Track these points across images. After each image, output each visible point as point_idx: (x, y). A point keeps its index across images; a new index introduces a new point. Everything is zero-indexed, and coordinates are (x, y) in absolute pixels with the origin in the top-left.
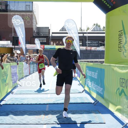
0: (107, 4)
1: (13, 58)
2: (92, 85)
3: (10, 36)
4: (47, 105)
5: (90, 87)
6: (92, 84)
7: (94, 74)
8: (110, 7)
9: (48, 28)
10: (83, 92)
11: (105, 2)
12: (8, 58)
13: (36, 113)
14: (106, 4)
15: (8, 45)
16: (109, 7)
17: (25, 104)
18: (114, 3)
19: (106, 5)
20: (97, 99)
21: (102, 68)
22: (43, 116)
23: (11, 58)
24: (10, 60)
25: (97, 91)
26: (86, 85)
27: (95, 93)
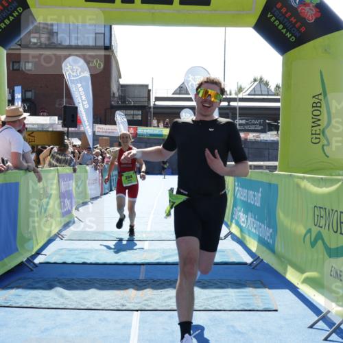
0: (286, 32)
1: (65, 155)
2: (249, 221)
3: (57, 106)
4: (142, 266)
5: (244, 226)
6: (247, 219)
7: (254, 196)
8: (293, 39)
9: (147, 86)
10: (226, 237)
11: (281, 27)
12: (53, 157)
13: (117, 284)
14: (284, 31)
15: (52, 125)
16: (291, 39)
17: (91, 264)
18: (303, 30)
19: (284, 35)
20: (258, 254)
21: (272, 182)
22: (131, 293)
23: (60, 157)
24: (58, 160)
25: (259, 236)
26: (234, 221)
27: (254, 239)
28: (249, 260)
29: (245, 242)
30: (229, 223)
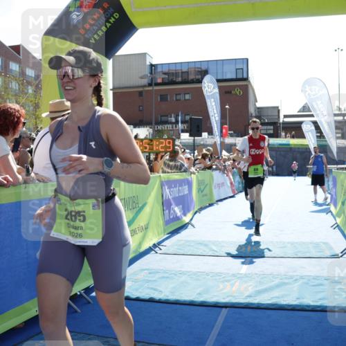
4: (224, 309)
10: (343, 253)
12: (165, 164)
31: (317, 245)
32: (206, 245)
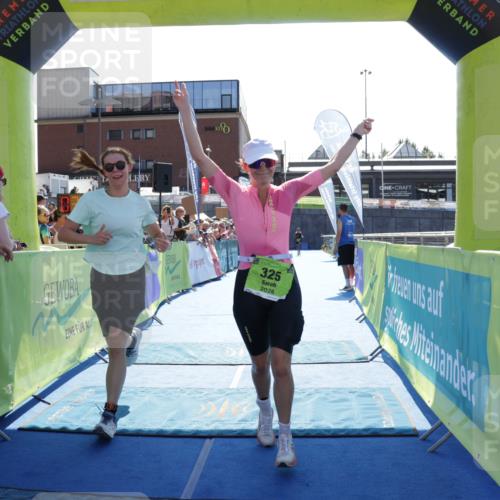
0: (464, 22)
2: (415, 338)
4: (208, 440)
5: (405, 344)
6: (411, 333)
7: (427, 295)
8: (474, 32)
10: (374, 355)
11: (454, 13)
14: (460, 20)
16: (471, 33)
18: (491, 15)
19: (460, 27)
25: (438, 374)
26: (386, 329)
27: (427, 377)
28: (422, 424)
29: (408, 376)
30: (378, 330)
31: (337, 346)
32: (179, 349)
